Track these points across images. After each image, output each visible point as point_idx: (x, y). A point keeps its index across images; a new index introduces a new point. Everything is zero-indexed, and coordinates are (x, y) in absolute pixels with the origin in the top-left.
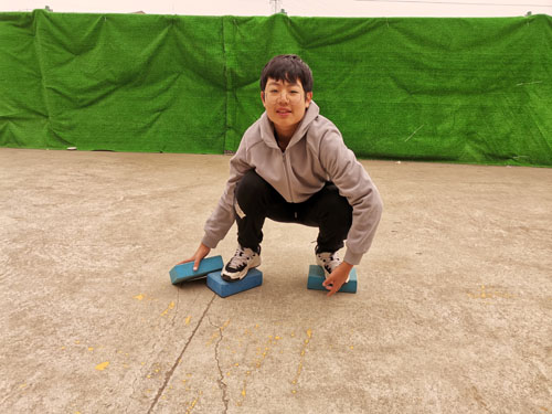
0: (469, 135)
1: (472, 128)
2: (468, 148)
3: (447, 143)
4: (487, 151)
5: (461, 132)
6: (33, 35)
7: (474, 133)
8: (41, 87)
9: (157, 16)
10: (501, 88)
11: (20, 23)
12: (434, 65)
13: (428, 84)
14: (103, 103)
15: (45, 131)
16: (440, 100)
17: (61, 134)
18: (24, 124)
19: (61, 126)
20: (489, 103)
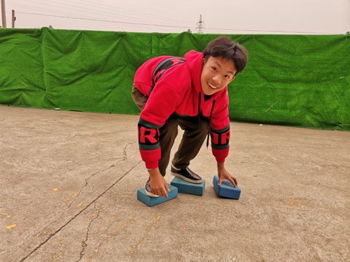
0: (308, 109)
1: (311, 105)
2: (308, 118)
3: (294, 114)
4: (321, 120)
5: (303, 107)
6: (41, 42)
7: (312, 108)
8: (43, 72)
9: (113, 32)
10: (330, 80)
11: (34, 35)
12: (285, 64)
13: (280, 76)
14: (78, 83)
15: (43, 98)
16: (288, 86)
17: (52, 100)
18: (31, 93)
19: (52, 95)
20: (322, 89)
